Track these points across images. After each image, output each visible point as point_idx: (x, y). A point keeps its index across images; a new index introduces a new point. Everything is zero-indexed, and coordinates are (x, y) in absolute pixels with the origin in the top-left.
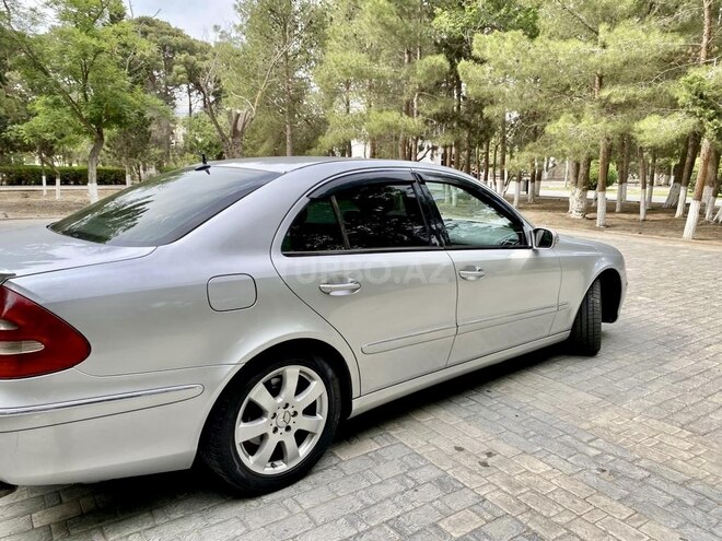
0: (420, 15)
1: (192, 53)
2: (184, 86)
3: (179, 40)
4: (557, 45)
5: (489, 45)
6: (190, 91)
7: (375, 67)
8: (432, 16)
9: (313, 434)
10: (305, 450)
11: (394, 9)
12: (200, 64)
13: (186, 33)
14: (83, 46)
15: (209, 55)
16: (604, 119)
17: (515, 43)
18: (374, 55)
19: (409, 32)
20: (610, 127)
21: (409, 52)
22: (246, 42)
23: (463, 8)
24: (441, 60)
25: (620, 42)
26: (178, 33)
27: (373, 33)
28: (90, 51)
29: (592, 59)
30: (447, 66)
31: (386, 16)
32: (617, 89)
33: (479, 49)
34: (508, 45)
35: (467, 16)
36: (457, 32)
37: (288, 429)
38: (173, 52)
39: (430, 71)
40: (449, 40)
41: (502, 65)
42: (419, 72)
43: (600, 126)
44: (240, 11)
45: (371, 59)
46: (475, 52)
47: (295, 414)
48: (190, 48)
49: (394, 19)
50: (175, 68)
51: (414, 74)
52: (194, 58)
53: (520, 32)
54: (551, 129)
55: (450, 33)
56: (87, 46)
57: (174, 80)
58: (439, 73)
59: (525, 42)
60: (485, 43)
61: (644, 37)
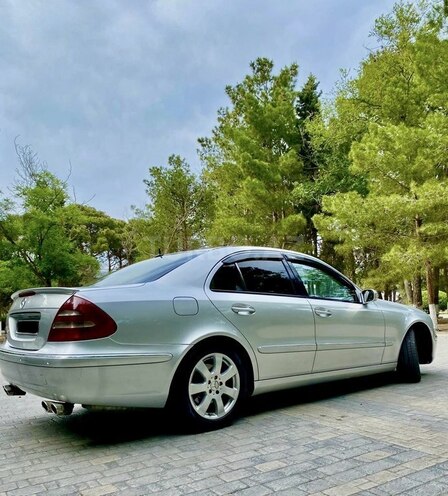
0: (282, 188)
1: (112, 228)
2: (105, 253)
3: (102, 219)
4: (382, 199)
5: (333, 203)
6: (109, 257)
7: (252, 226)
8: (291, 188)
9: (232, 399)
10: (228, 408)
11: (263, 184)
12: (118, 235)
13: (106, 214)
14: (42, 222)
15: (124, 229)
16: (424, 249)
17: (352, 200)
18: (250, 218)
19: (274, 200)
20: (429, 254)
21: (275, 215)
22: (154, 216)
23: (313, 181)
24: (299, 217)
25: (426, 193)
26: (100, 215)
27: (249, 202)
28: (46, 225)
29: (408, 206)
30: (305, 221)
31: (258, 190)
32: (429, 226)
33: (327, 206)
34: (348, 202)
35: (317, 186)
36: (311, 197)
37: (217, 392)
38: (97, 229)
39: (293, 225)
40: (305, 204)
41: (344, 215)
42: (284, 226)
43: (421, 253)
44: (150, 194)
45: (248, 221)
46: (324, 209)
47: (221, 383)
48: (110, 224)
49: (263, 192)
50: (99, 239)
51: (281, 229)
52: (113, 231)
53: (355, 192)
54: (385, 258)
55: (305, 199)
56: (44, 221)
57: (99, 248)
58: (299, 227)
59: (359, 200)
60: (332, 202)
61: (442, 188)
